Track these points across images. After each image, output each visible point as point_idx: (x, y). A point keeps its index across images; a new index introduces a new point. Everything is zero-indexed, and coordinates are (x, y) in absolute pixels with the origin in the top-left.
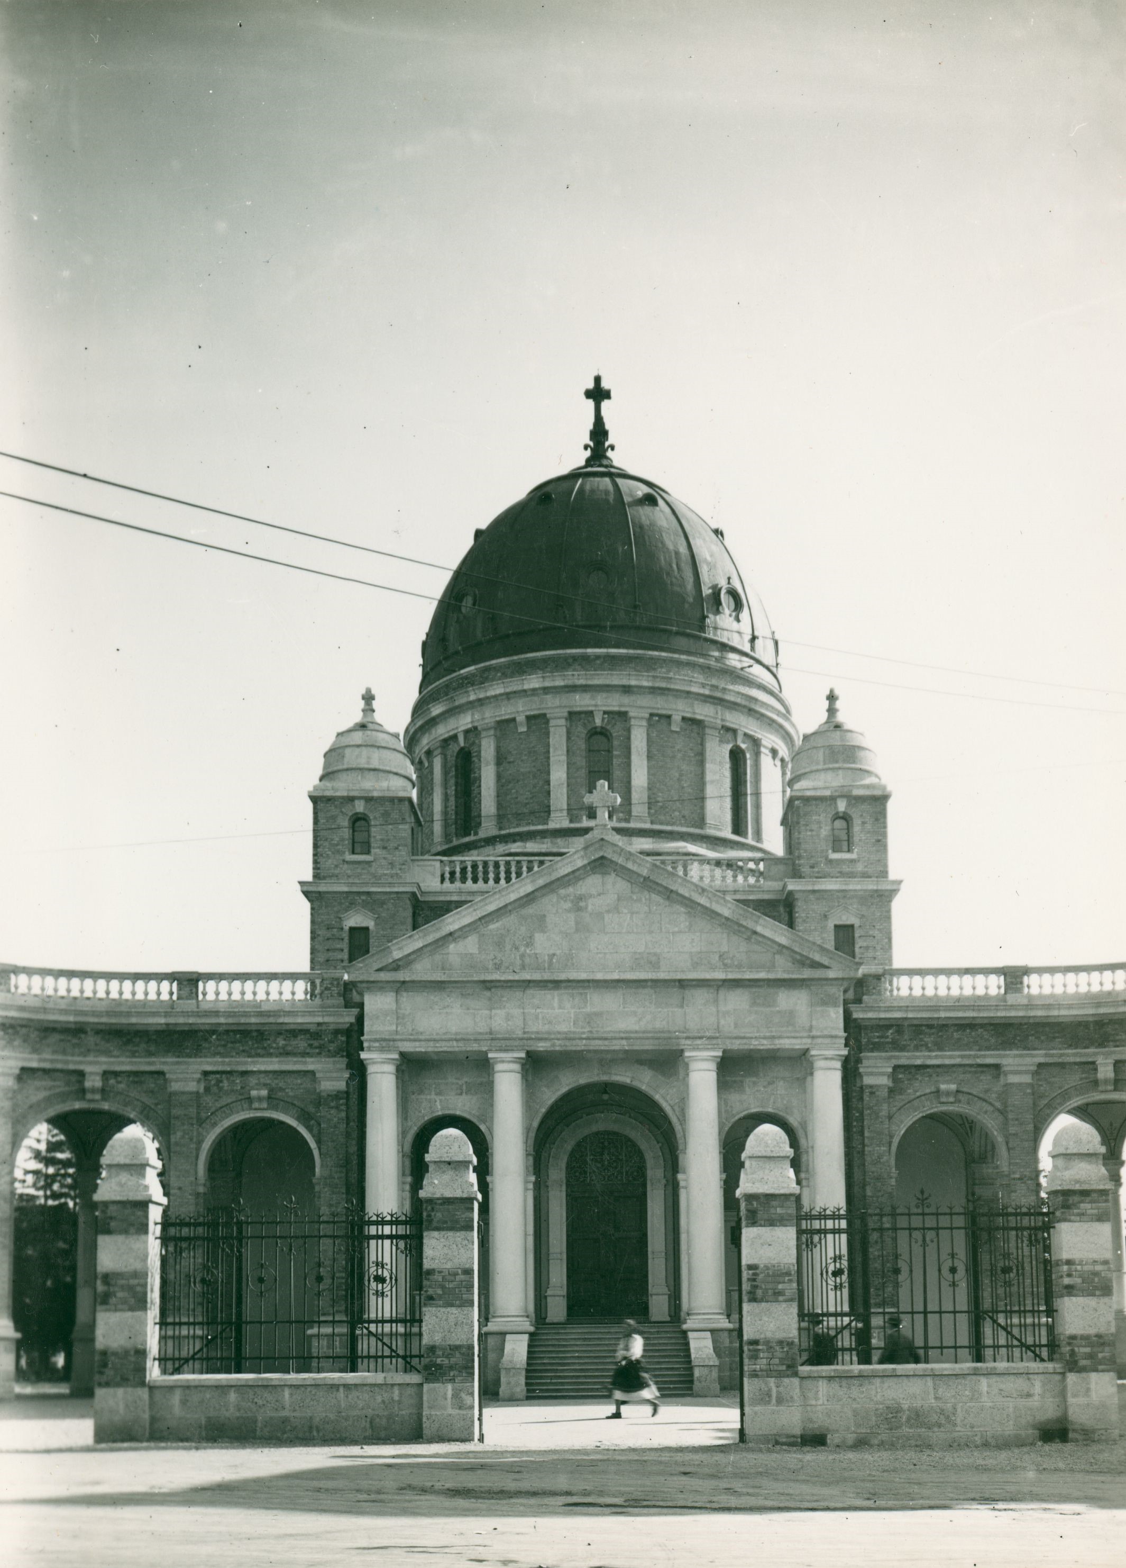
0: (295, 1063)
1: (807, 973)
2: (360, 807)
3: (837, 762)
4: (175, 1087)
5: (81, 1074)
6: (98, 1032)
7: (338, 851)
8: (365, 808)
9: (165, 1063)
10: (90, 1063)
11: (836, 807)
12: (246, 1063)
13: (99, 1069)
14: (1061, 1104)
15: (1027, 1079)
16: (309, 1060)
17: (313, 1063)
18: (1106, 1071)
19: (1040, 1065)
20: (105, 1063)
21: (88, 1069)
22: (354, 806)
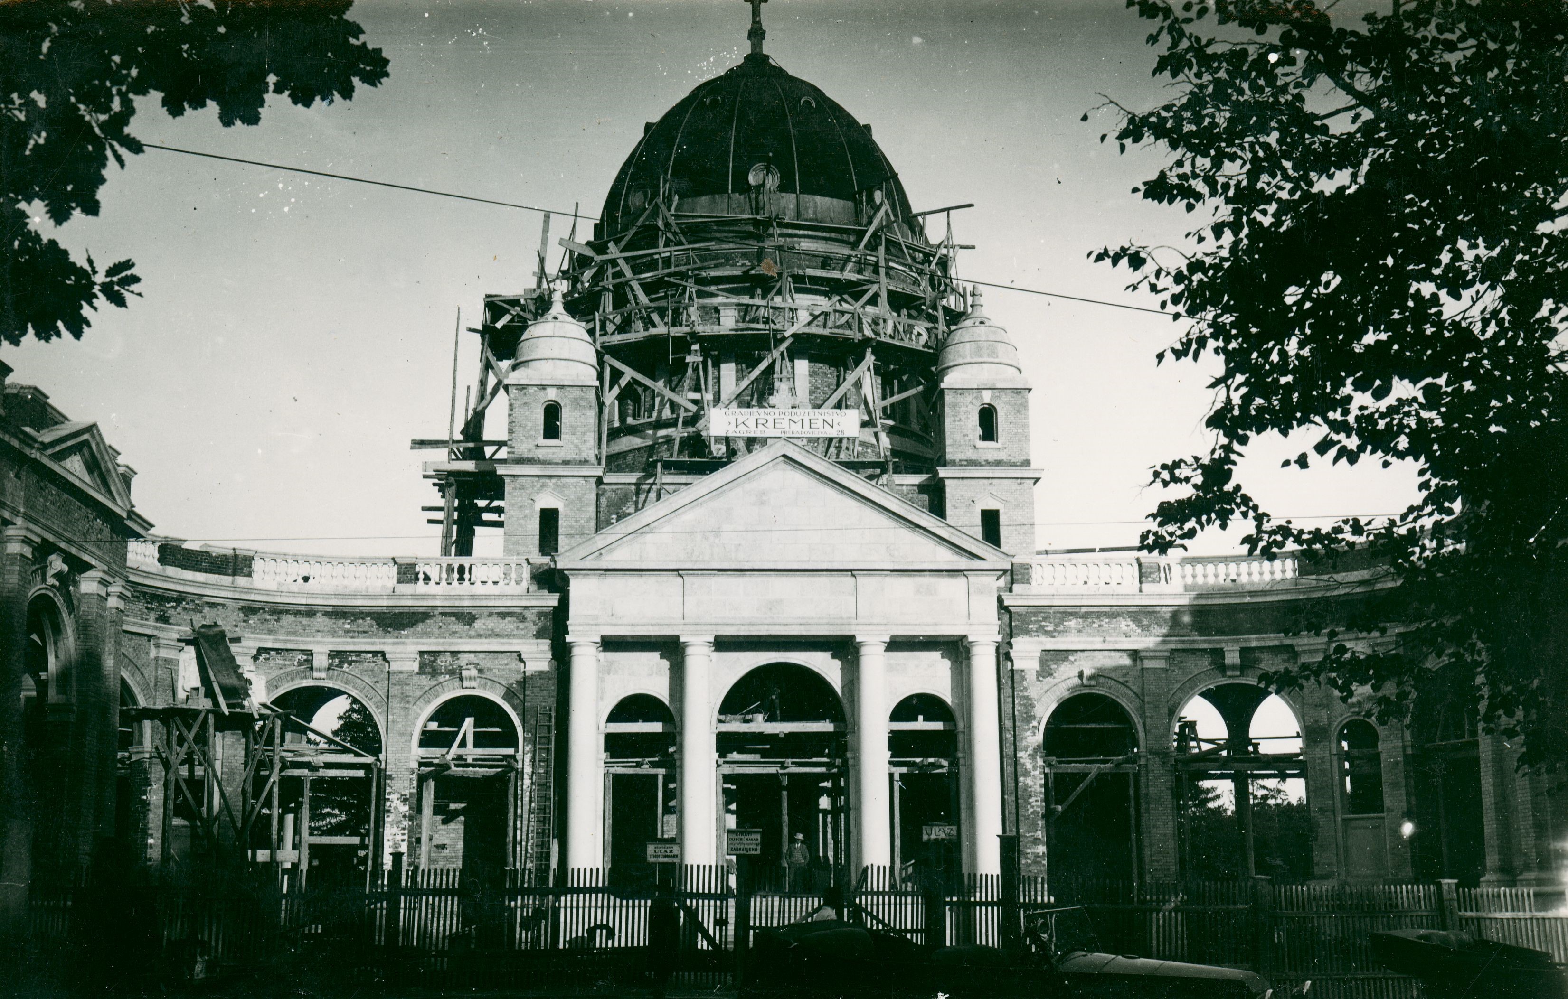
0: (503, 644)
1: (963, 563)
2: (552, 394)
3: (982, 356)
4: (395, 666)
5: (310, 653)
6: (326, 614)
7: (531, 436)
8: (557, 396)
9: (386, 644)
10: (318, 643)
11: (982, 399)
12: (457, 644)
13: (326, 649)
14: (1192, 688)
15: (1160, 664)
16: (514, 641)
17: (518, 644)
18: (1232, 657)
19: (1173, 651)
20: (332, 643)
21: (315, 648)
22: (546, 395)
